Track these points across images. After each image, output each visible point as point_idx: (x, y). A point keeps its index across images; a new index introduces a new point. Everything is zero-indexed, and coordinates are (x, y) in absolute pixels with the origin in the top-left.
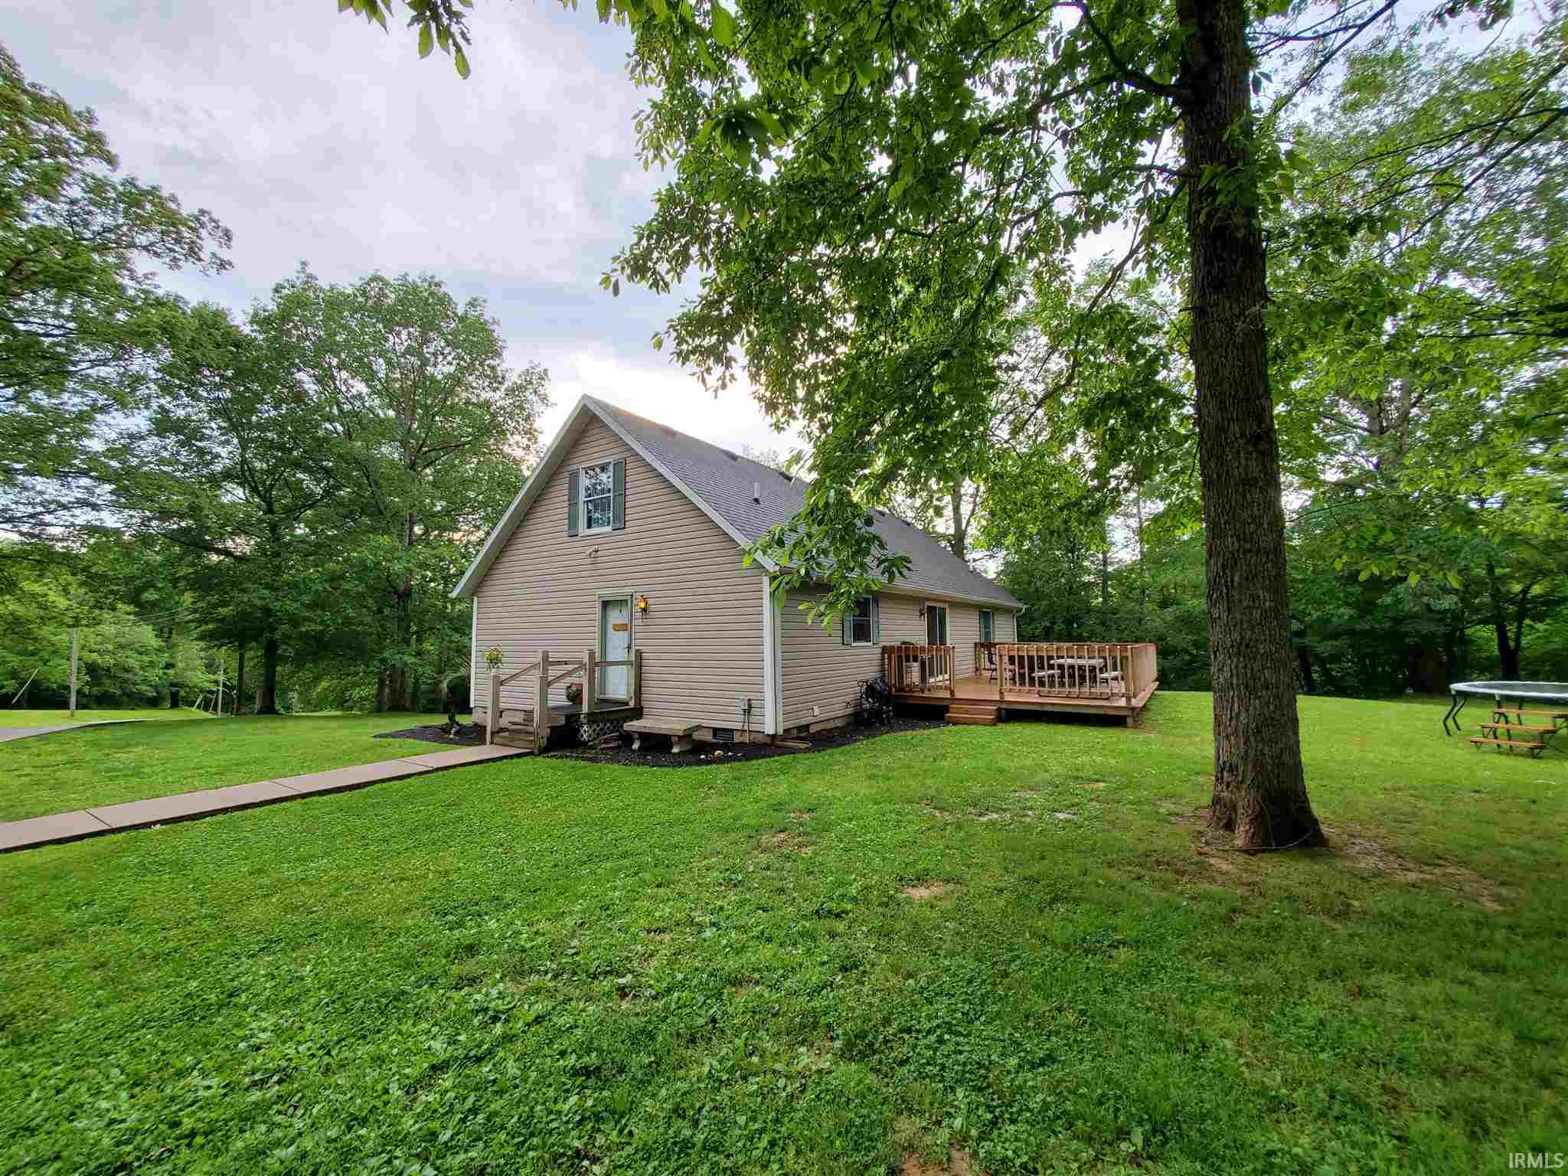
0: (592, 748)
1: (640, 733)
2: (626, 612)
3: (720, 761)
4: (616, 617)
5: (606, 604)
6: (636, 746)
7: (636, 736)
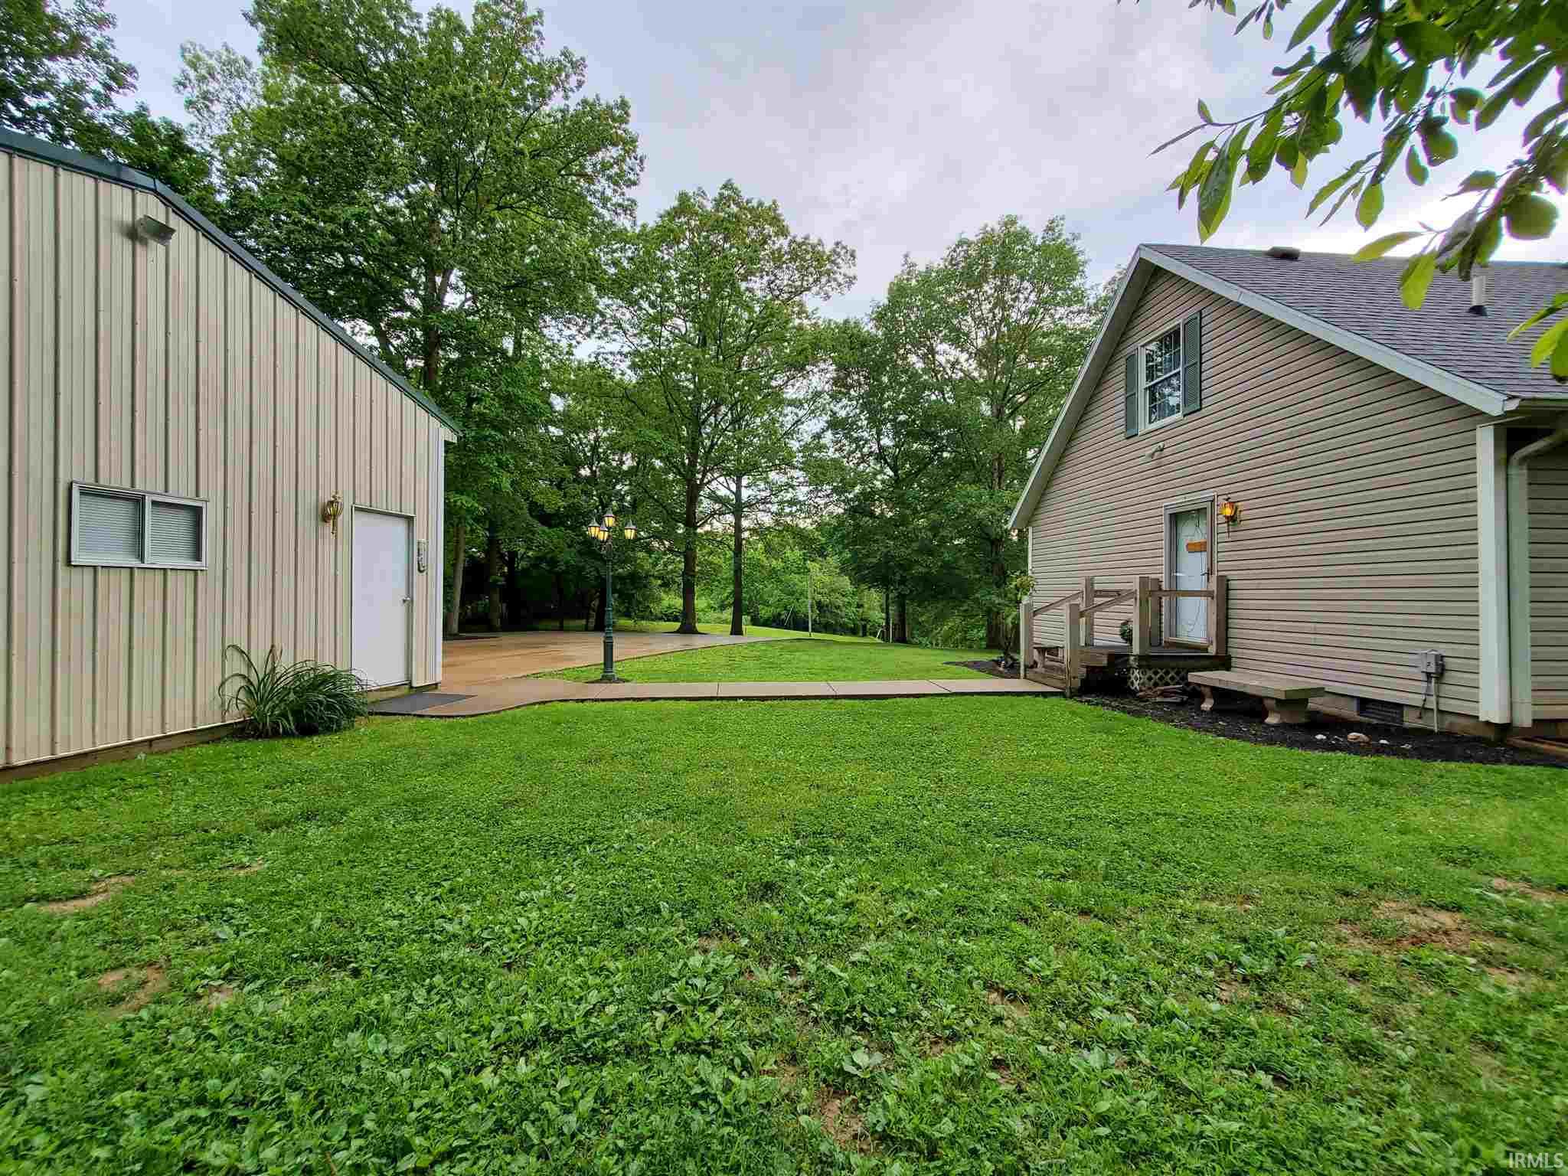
0: (1141, 699)
1: (1214, 689)
2: (1204, 527)
3: (1355, 749)
4: (1190, 533)
5: (1176, 519)
6: (1207, 705)
7: (1207, 691)
